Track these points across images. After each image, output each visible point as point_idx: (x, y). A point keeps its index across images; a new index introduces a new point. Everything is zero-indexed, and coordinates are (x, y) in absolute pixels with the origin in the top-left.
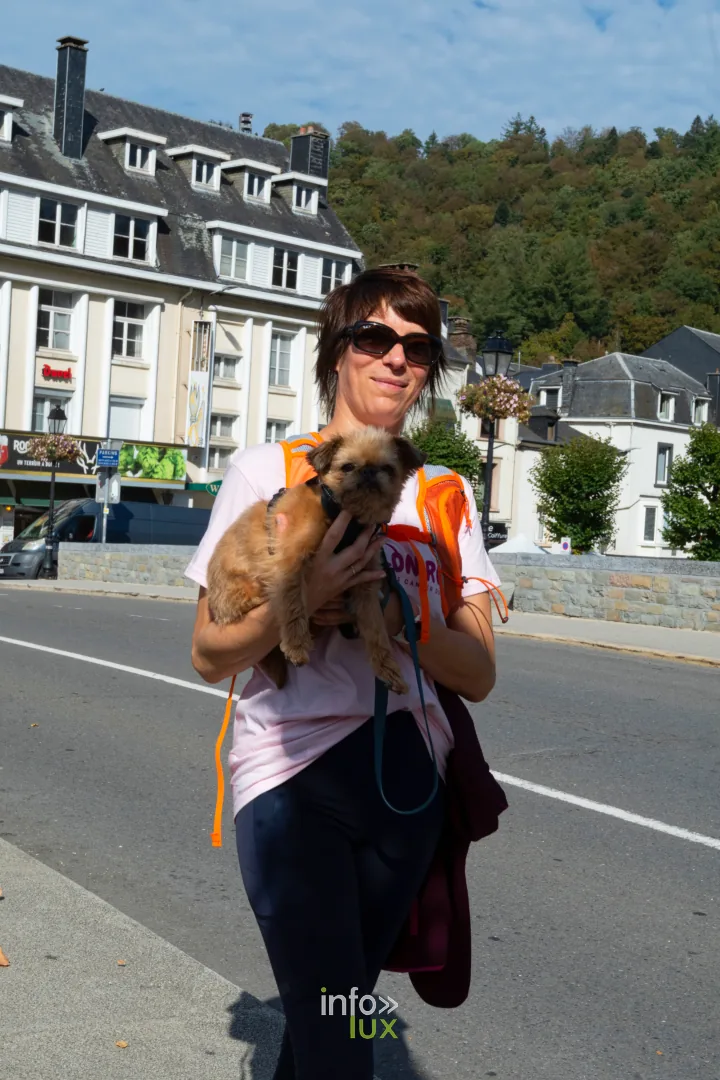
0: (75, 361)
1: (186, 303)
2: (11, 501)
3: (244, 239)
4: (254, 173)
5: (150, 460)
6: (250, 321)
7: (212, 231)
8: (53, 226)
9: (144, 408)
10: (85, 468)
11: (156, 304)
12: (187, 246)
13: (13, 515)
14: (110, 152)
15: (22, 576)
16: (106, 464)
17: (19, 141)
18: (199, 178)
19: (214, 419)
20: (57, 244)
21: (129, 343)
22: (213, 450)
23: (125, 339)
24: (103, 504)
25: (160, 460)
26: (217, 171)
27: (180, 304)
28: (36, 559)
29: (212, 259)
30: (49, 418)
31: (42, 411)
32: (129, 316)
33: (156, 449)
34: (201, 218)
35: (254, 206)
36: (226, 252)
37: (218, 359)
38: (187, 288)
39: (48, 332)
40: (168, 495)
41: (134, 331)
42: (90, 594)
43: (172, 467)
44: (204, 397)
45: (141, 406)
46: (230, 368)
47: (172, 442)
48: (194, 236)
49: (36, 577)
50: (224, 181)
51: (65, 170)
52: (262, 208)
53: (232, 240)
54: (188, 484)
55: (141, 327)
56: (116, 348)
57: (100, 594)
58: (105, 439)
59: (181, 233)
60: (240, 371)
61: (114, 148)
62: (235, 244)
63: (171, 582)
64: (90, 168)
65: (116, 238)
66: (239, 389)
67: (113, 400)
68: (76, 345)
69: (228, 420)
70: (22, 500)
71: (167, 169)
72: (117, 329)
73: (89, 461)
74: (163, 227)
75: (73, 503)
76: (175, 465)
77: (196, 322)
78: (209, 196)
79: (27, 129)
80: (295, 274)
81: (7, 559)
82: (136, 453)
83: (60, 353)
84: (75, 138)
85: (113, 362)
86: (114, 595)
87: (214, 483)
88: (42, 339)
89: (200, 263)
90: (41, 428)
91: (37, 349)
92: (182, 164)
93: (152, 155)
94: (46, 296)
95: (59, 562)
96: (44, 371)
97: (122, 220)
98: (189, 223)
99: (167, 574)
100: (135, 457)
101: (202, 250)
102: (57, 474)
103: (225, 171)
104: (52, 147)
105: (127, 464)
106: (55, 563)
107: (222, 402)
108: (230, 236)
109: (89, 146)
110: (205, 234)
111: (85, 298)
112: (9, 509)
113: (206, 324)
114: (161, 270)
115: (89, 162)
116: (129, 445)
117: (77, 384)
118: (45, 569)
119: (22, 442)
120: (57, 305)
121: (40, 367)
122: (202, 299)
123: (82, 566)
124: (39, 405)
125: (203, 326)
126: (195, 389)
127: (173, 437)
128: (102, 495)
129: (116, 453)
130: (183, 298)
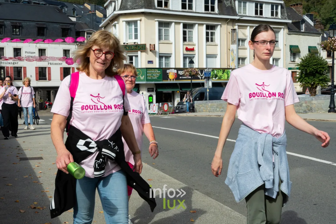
0: (195, 45)
1: (228, 24)
2: (179, 90)
3: (245, 1)
5: (220, 74)
6: (249, 27)
7: (235, 0)
8: (186, 4)
9: (217, 57)
10: (200, 78)
11: (218, 25)
12: (227, 6)
13: (179, 94)
15: (184, 112)
16: (207, 76)
20: (187, 10)
21: (211, 38)
23: (210, 37)
24: (207, 88)
25: (223, 74)
27: (226, 24)
29: (235, 9)
30: (189, 63)
31: (186, 62)
32: (211, 30)
33: (222, 70)
36: (240, 6)
37: (239, 40)
38: (228, 19)
39: (186, 37)
41: (212, 34)
42: (205, 116)
44: (235, 52)
45: (216, 57)
46: (243, 43)
47: (226, 68)
48: (229, 2)
55: (215, 32)
56: (207, 40)
57: (209, 116)
58: (206, 68)
59: (225, 2)
62: (242, 3)
65: (205, 6)
66: (247, 49)
67: (207, 56)
68: (195, 40)
69: (243, 59)
70: (182, 89)
72: (207, 34)
73: (201, 76)
74: (219, 1)
75: (198, 89)
76: (228, 74)
77: (231, 29)
80: (262, 10)
81: (179, 107)
85: (207, 44)
86: (213, 116)
88: (185, 39)
89: (232, 11)
90: (186, 67)
91: (183, 43)
94: (185, 26)
95: (195, 107)
96: (186, 49)
100: (215, 73)
101: (232, 6)
102: (192, 80)
105: (213, 75)
106: (194, 107)
107: (242, 54)
108: (241, 1)
110: (233, 1)
111: (197, 25)
112: (178, 92)
113: (235, 29)
114: (220, 14)
116: (213, 69)
117: (196, 52)
118: (191, 110)
119: (181, 71)
120: (188, 28)
121: (185, 47)
122: (234, 21)
123: (202, 108)
124: (185, 60)
125: (234, 30)
126: (233, 50)
127: (226, 66)
128: (206, 86)
129: (210, 72)
130: (227, 22)
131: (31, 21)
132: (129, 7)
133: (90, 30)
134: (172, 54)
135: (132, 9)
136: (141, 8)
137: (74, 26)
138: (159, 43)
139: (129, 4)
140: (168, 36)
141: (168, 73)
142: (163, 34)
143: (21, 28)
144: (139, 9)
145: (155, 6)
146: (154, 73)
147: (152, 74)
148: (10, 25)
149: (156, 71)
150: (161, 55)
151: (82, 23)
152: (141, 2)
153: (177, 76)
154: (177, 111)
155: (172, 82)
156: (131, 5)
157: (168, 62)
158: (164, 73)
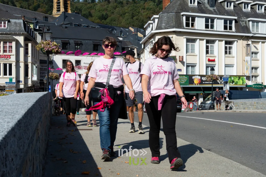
0: (216, 57)
1: (243, 40)
2: (202, 92)
3: (258, 22)
4: (259, 5)
5: (236, 80)
6: (261, 43)
7: (249, 21)
8: (209, 24)
9: (234, 67)
10: (220, 83)
11: (235, 41)
12: (243, 25)
13: (203, 96)
14: (222, 5)
15: (206, 109)
16: (225, 81)
17: (199, 5)
18: (245, 8)
19: (252, 68)
20: (210, 29)
21: (229, 51)
22: (252, 76)
23: (228, 50)
25: (239, 80)
26: (249, 6)
27: (242, 40)
28: (209, 106)
29: (249, 28)
30: (211, 70)
31: (208, 70)
32: (229, 44)
33: (238, 77)
34: (246, 18)
35: (260, 13)
36: (253, 26)
37: (252, 53)
38: (243, 36)
39: (208, 51)
40: (241, 88)
41: (230, 48)
43: (242, 81)
44: (249, 63)
45: (233, 67)
46: (256, 55)
47: (242, 75)
48: (244, 23)
49: (209, 109)
50: (251, 8)
51: (210, 11)
52: (262, 14)
53: (254, 22)
54: (246, 85)
55: (232, 47)
56: (226, 53)
58: (225, 75)
59: (241, 22)
60: (259, 56)
61: (223, 4)
62: (255, 23)
63: (244, 109)
64: (217, 9)
65: (224, 26)
66: (259, 60)
67: (226, 66)
68: (216, 53)
69: (256, 68)
70: (205, 92)
71: (236, 7)
72: (226, 48)
73: (221, 81)
74: (236, 21)
76: (243, 81)
77: (246, 44)
78: (247, 12)
79: (201, 2)
81: (202, 106)
82: (232, 78)
83: (212, 55)
84: (213, 3)
85: (225, 56)
86: (230, 112)
87: (253, 85)
88: (207, 52)
89: (247, 29)
90: (208, 74)
91: (206, 55)
92: (240, 5)
93: (232, 4)
94: (208, 42)
96: (208, 60)
97: (225, 21)
98: (243, 20)
99: (243, 107)
101: (247, 26)
102: (213, 85)
103: (252, 5)
104: (207, 6)
105: (230, 81)
106: (214, 106)
107: (254, 64)
108: (254, 21)
109: (216, 4)
110: (247, 22)
111: (217, 41)
112: (202, 94)
114: (236, 32)
115: (216, 8)
116: (231, 76)
117: (216, 62)
118: (212, 108)
119: (204, 77)
120: (210, 44)
121: (207, 59)
122: (247, 38)
124: (207, 68)
125: (248, 45)
126: (247, 61)
127: (242, 74)
128: (225, 89)
129: (228, 78)
130: (243, 38)
131: (89, 40)
132: (163, 27)
133: (133, 47)
134: (197, 64)
135: (166, 29)
136: (173, 28)
137: (121, 43)
138: (186, 55)
139: (163, 25)
140: (194, 49)
141: (193, 79)
142: (190, 48)
143: (81, 45)
144: (171, 28)
145: (183, 26)
146: (182, 78)
147: (181, 79)
148: (73, 43)
149: (184, 77)
150: (187, 64)
151: (127, 41)
152: (172, 23)
153: (200, 81)
154: (201, 109)
155: (196, 86)
156: (165, 26)
157: (194, 70)
158: (190, 78)
